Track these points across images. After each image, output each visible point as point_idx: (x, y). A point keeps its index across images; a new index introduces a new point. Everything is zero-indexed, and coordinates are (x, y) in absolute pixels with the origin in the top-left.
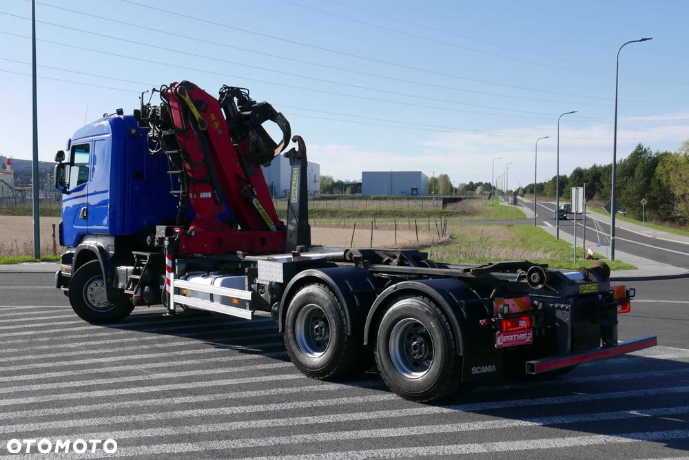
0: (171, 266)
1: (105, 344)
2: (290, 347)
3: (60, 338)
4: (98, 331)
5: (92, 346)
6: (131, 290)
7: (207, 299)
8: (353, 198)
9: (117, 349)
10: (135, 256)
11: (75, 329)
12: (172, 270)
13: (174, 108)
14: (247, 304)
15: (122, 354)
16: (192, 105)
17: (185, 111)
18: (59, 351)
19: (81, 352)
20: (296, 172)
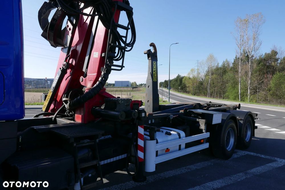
8: (113, 87)
20: (155, 64)
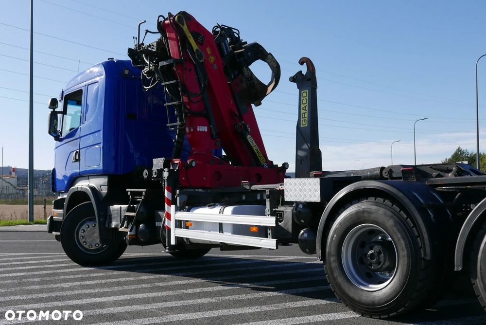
0: (170, 199)
1: (101, 284)
2: (335, 279)
3: (52, 278)
4: (91, 272)
5: (87, 285)
6: (125, 228)
7: (215, 231)
9: (116, 289)
10: (129, 193)
11: (67, 270)
12: (173, 202)
13: (171, 39)
14: (269, 232)
15: (123, 293)
16: (190, 35)
17: (183, 41)
18: (52, 290)
19: (76, 292)
20: (305, 94)
